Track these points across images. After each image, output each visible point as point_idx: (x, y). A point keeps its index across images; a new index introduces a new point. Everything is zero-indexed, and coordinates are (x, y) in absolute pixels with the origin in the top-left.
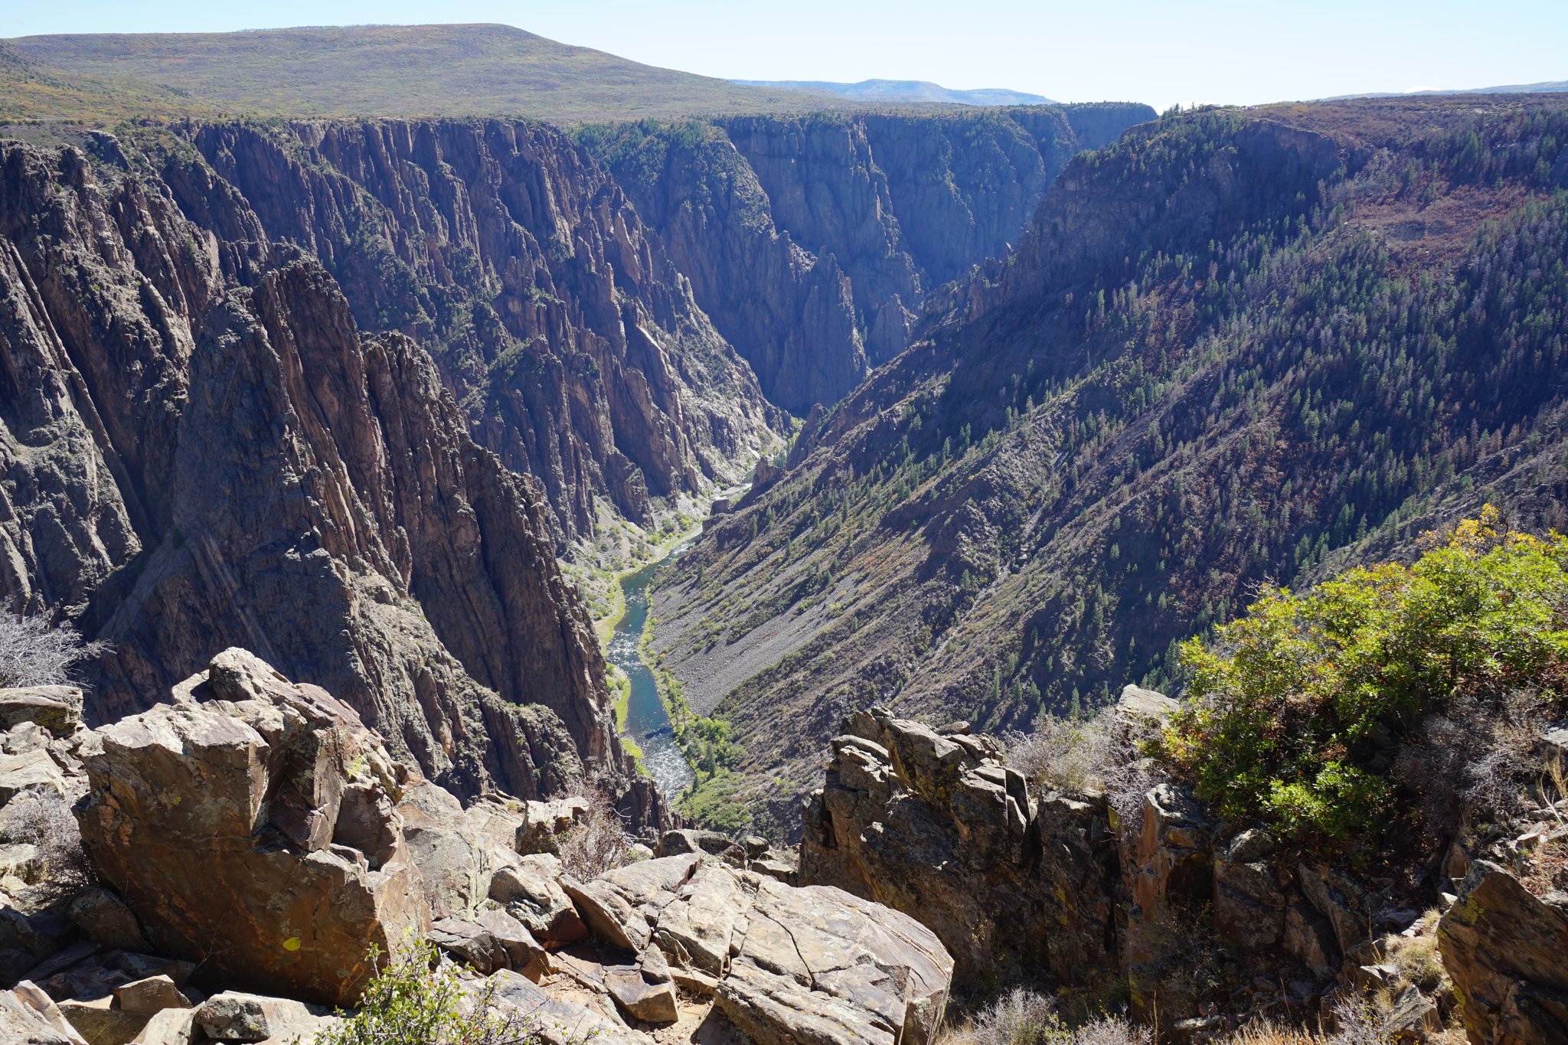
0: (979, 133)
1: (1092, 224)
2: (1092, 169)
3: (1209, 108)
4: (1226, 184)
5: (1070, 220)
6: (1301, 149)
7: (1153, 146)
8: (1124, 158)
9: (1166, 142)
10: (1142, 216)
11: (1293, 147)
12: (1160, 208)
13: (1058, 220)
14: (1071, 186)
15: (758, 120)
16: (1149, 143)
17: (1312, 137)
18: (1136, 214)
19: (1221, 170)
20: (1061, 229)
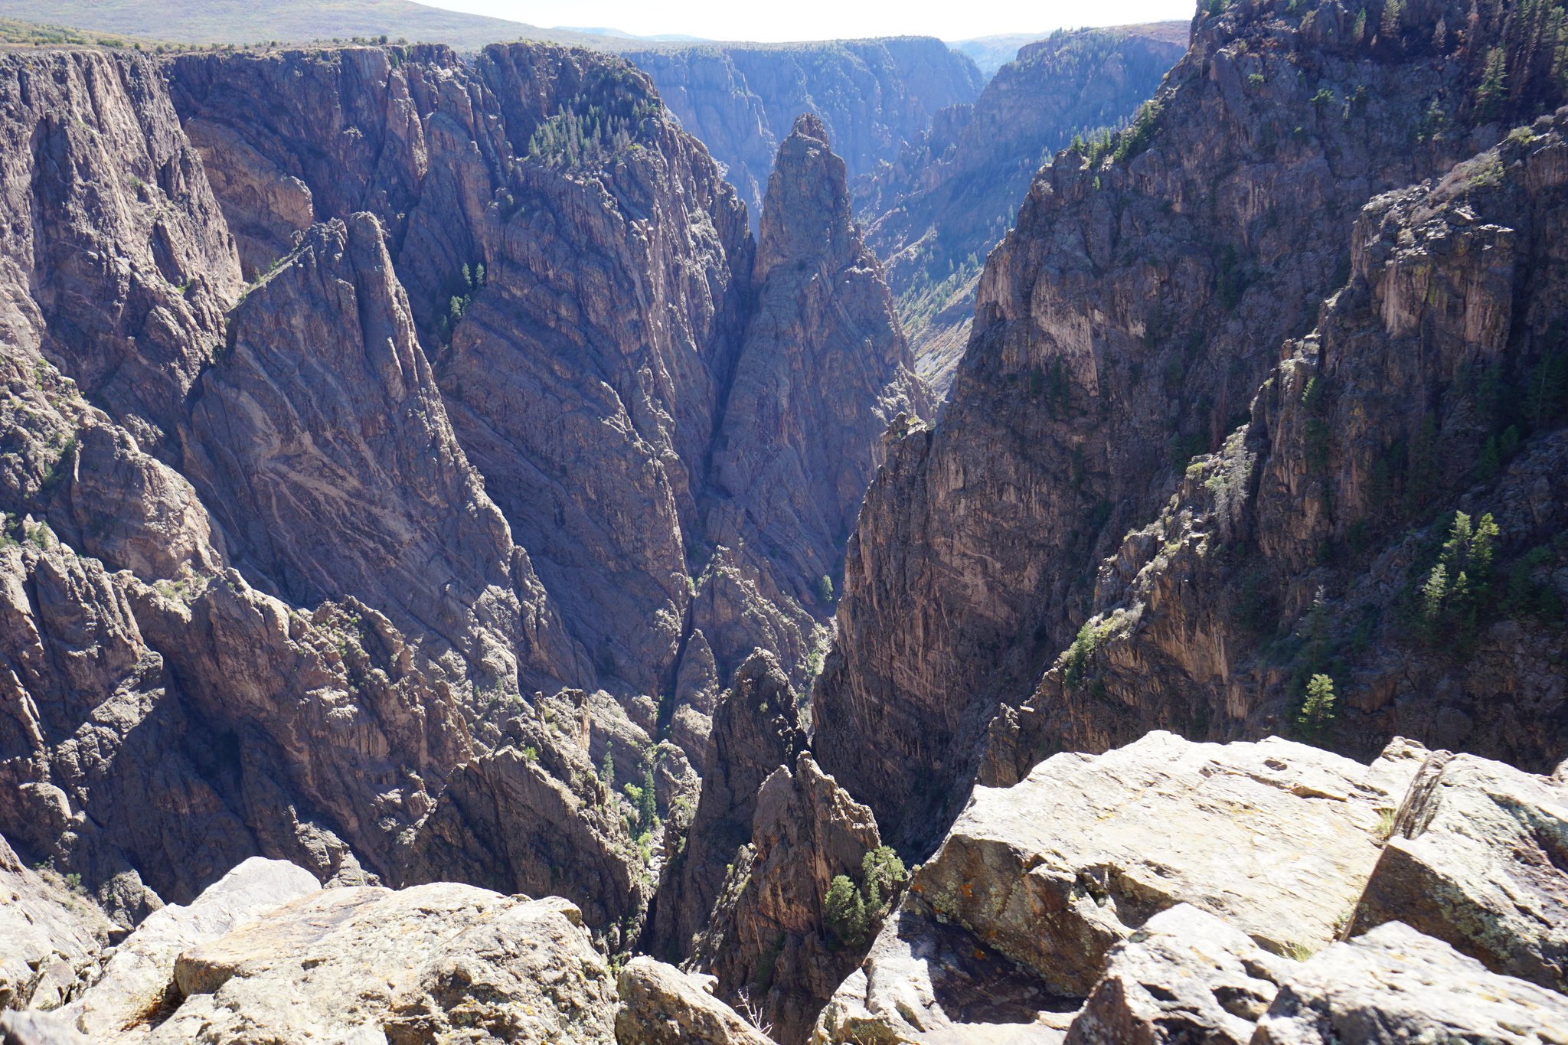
0: (825, 61)
1: (1025, 112)
2: (1018, 74)
3: (1087, 29)
4: (1119, 79)
5: (1005, 111)
6: (1164, 53)
7: (1061, 55)
8: (1040, 65)
9: (1069, 52)
10: (1063, 104)
11: (1158, 53)
12: (1075, 98)
13: (995, 111)
14: (1004, 87)
15: (645, 54)
16: (1057, 54)
17: (1171, 45)
18: (1058, 103)
19: (1115, 69)
20: (998, 118)
